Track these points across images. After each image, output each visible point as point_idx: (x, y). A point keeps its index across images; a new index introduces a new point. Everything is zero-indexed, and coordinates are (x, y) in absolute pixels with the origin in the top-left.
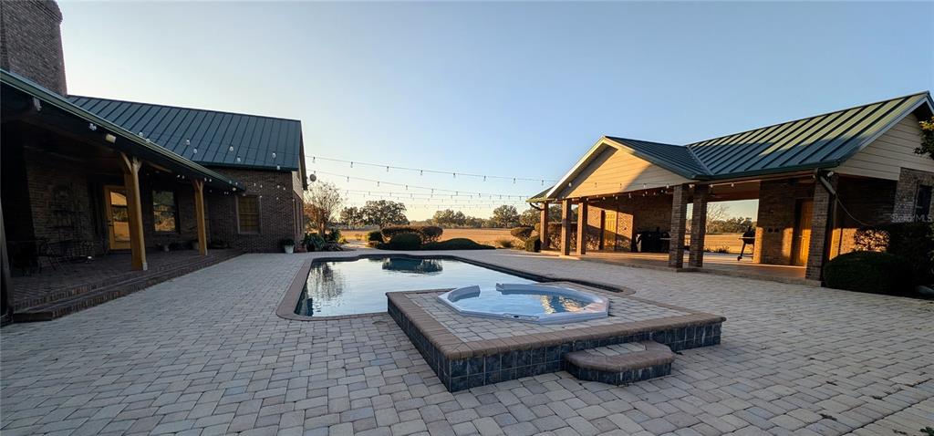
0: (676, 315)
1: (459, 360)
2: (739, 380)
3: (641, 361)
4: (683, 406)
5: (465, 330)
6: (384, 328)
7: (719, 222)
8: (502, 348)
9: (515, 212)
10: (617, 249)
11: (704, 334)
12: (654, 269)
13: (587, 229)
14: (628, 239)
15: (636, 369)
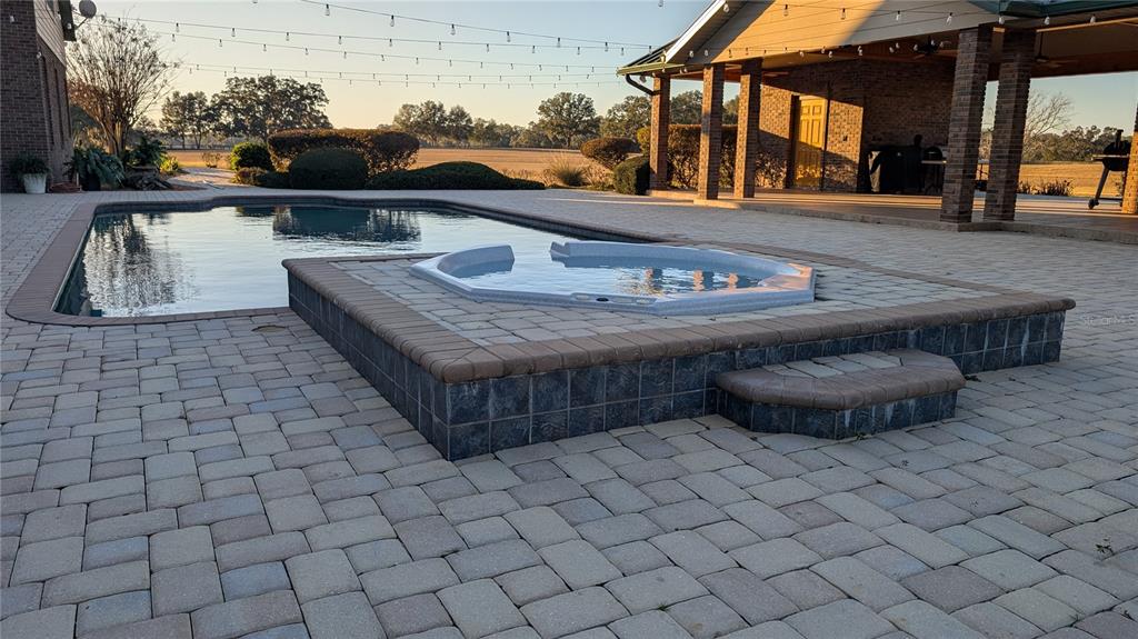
0: (966, 296)
1: (471, 381)
2: (1102, 424)
3: (890, 385)
4: (981, 473)
5: (485, 325)
6: (280, 338)
7: (1045, 138)
8: (573, 357)
9: (589, 109)
10: (826, 186)
11: (1026, 337)
12: (908, 225)
13: (757, 138)
14: (848, 161)
15: (880, 400)
